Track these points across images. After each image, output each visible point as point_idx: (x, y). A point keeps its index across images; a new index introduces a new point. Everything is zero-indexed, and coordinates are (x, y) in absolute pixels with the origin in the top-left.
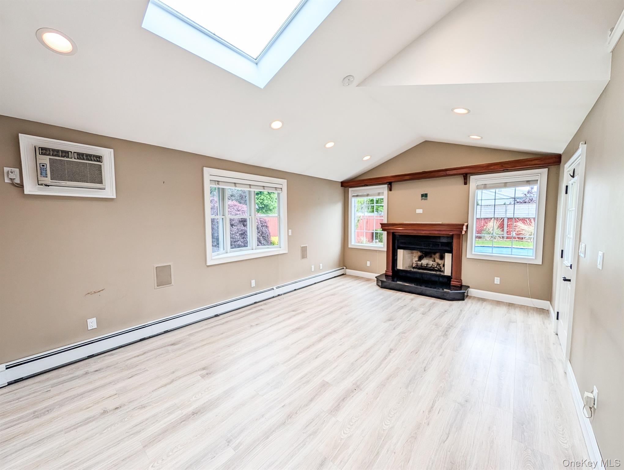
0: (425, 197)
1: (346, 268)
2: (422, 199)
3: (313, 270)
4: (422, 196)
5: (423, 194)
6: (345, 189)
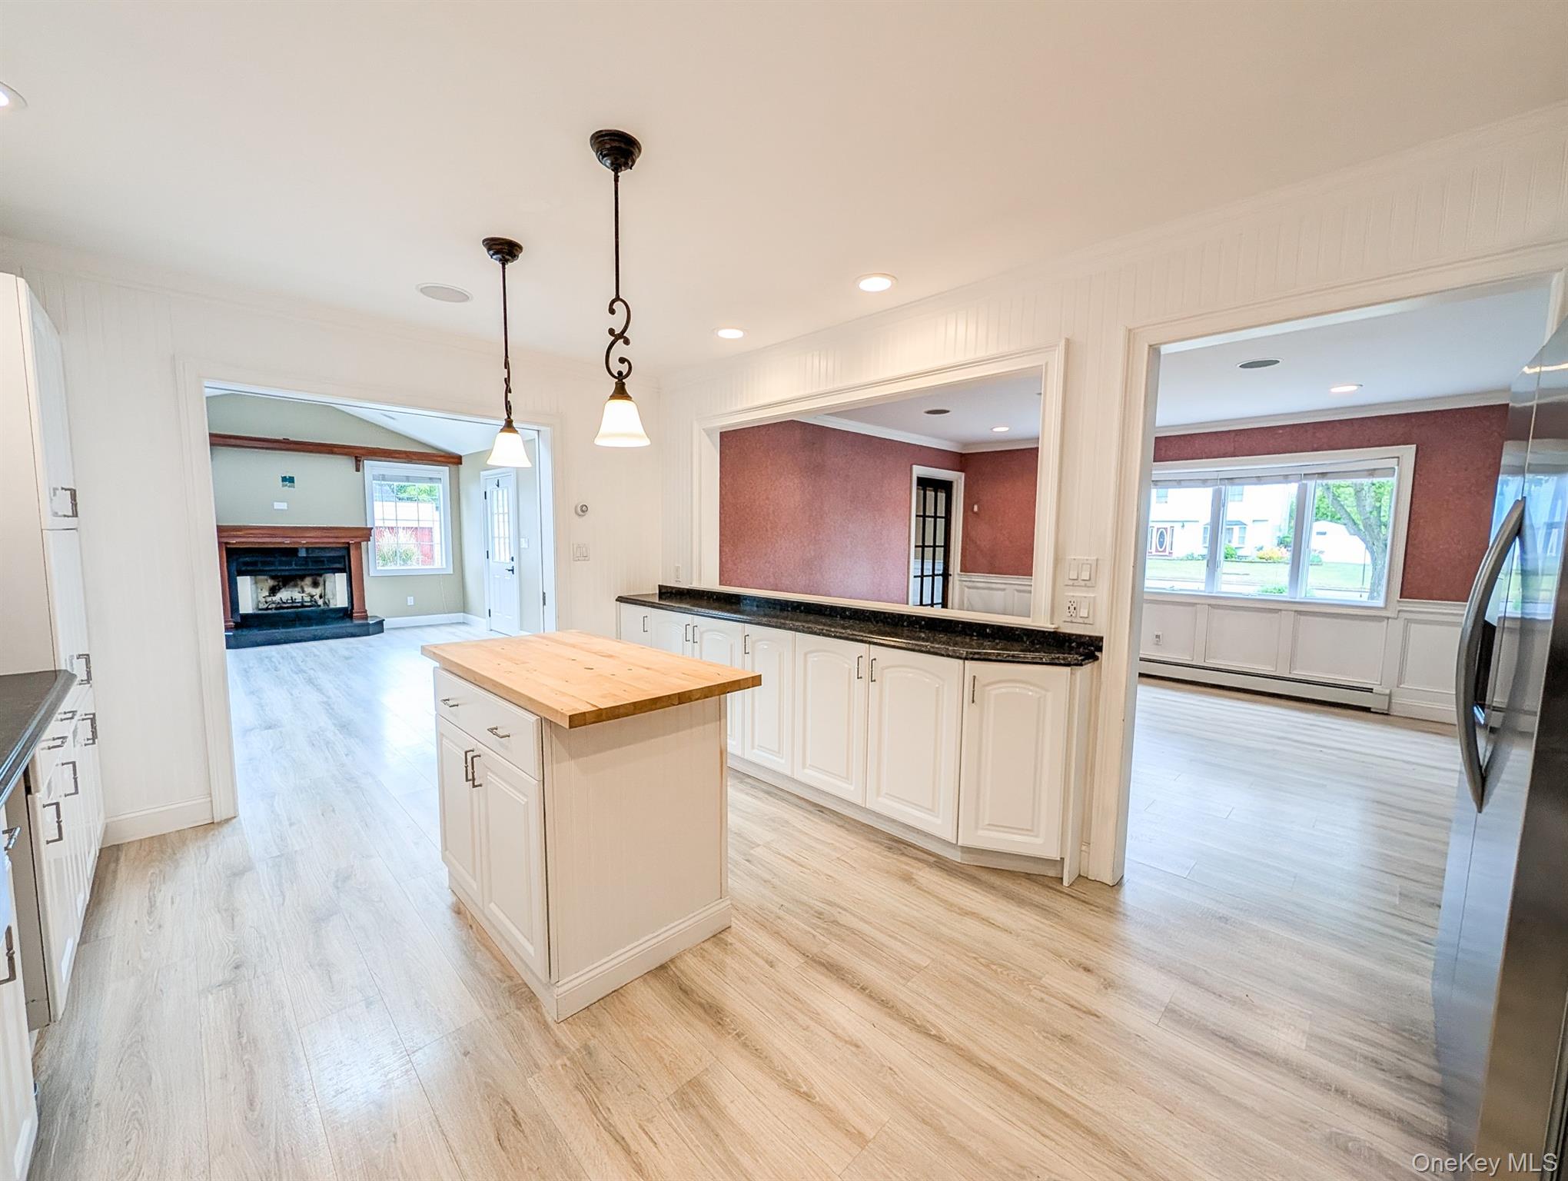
0: (290, 482)
2: (283, 486)
4: (284, 479)
5: (285, 477)
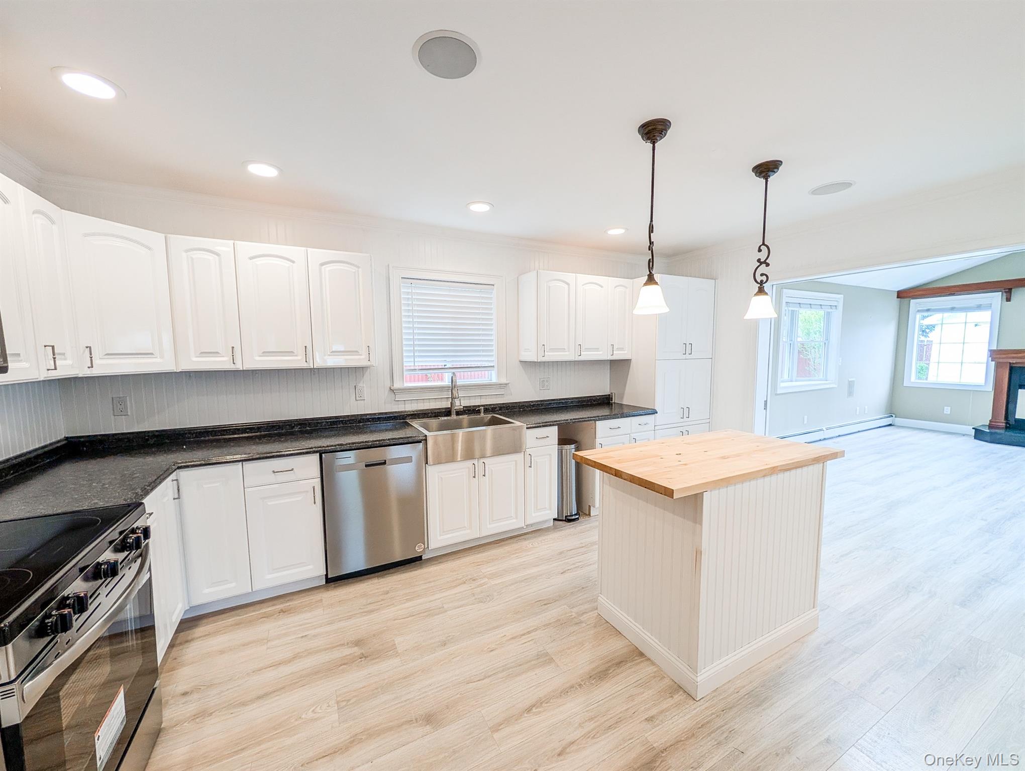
1: (895, 417)
3: (858, 413)
6: (900, 302)
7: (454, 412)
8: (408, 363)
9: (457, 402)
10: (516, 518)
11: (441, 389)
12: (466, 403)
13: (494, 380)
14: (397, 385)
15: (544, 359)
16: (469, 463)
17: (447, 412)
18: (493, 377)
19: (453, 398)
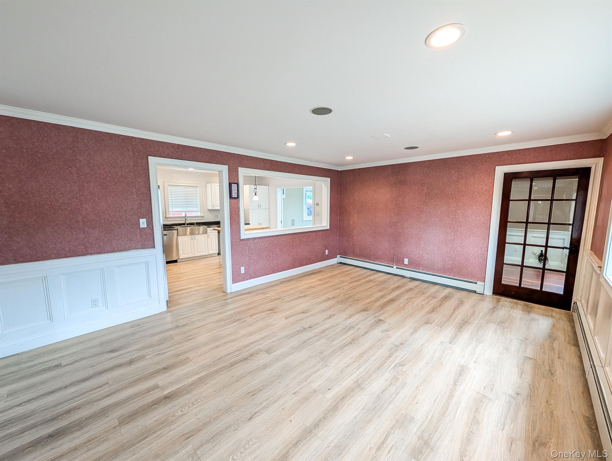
7: (186, 224)
8: (171, 210)
9: (187, 221)
10: (205, 252)
11: (182, 217)
12: (189, 222)
13: (199, 215)
14: (167, 216)
15: (214, 209)
16: (191, 236)
17: (184, 224)
18: (199, 214)
19: (186, 220)
